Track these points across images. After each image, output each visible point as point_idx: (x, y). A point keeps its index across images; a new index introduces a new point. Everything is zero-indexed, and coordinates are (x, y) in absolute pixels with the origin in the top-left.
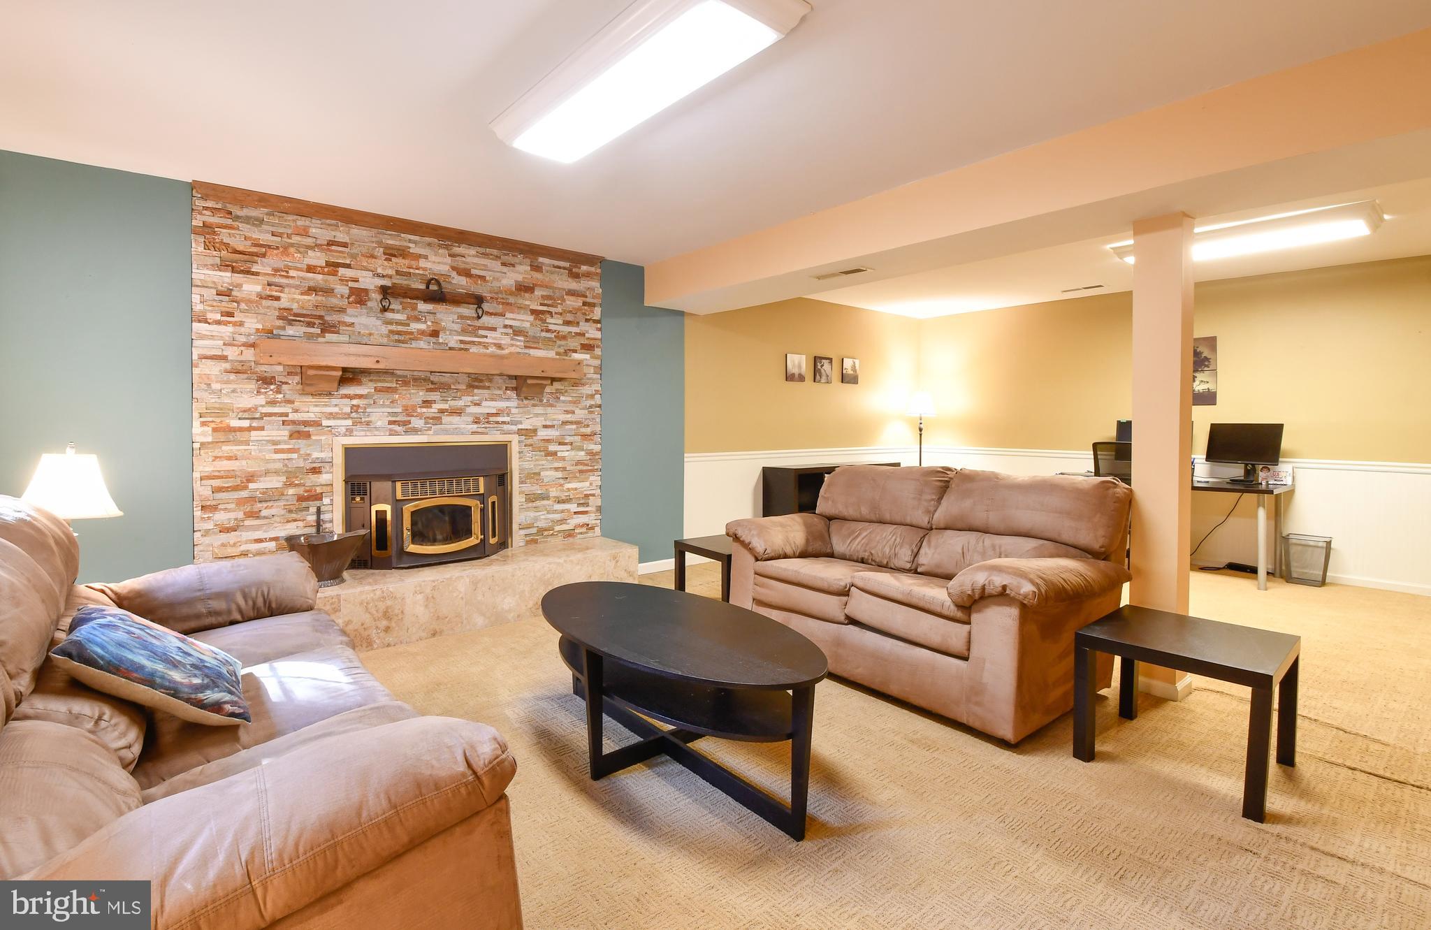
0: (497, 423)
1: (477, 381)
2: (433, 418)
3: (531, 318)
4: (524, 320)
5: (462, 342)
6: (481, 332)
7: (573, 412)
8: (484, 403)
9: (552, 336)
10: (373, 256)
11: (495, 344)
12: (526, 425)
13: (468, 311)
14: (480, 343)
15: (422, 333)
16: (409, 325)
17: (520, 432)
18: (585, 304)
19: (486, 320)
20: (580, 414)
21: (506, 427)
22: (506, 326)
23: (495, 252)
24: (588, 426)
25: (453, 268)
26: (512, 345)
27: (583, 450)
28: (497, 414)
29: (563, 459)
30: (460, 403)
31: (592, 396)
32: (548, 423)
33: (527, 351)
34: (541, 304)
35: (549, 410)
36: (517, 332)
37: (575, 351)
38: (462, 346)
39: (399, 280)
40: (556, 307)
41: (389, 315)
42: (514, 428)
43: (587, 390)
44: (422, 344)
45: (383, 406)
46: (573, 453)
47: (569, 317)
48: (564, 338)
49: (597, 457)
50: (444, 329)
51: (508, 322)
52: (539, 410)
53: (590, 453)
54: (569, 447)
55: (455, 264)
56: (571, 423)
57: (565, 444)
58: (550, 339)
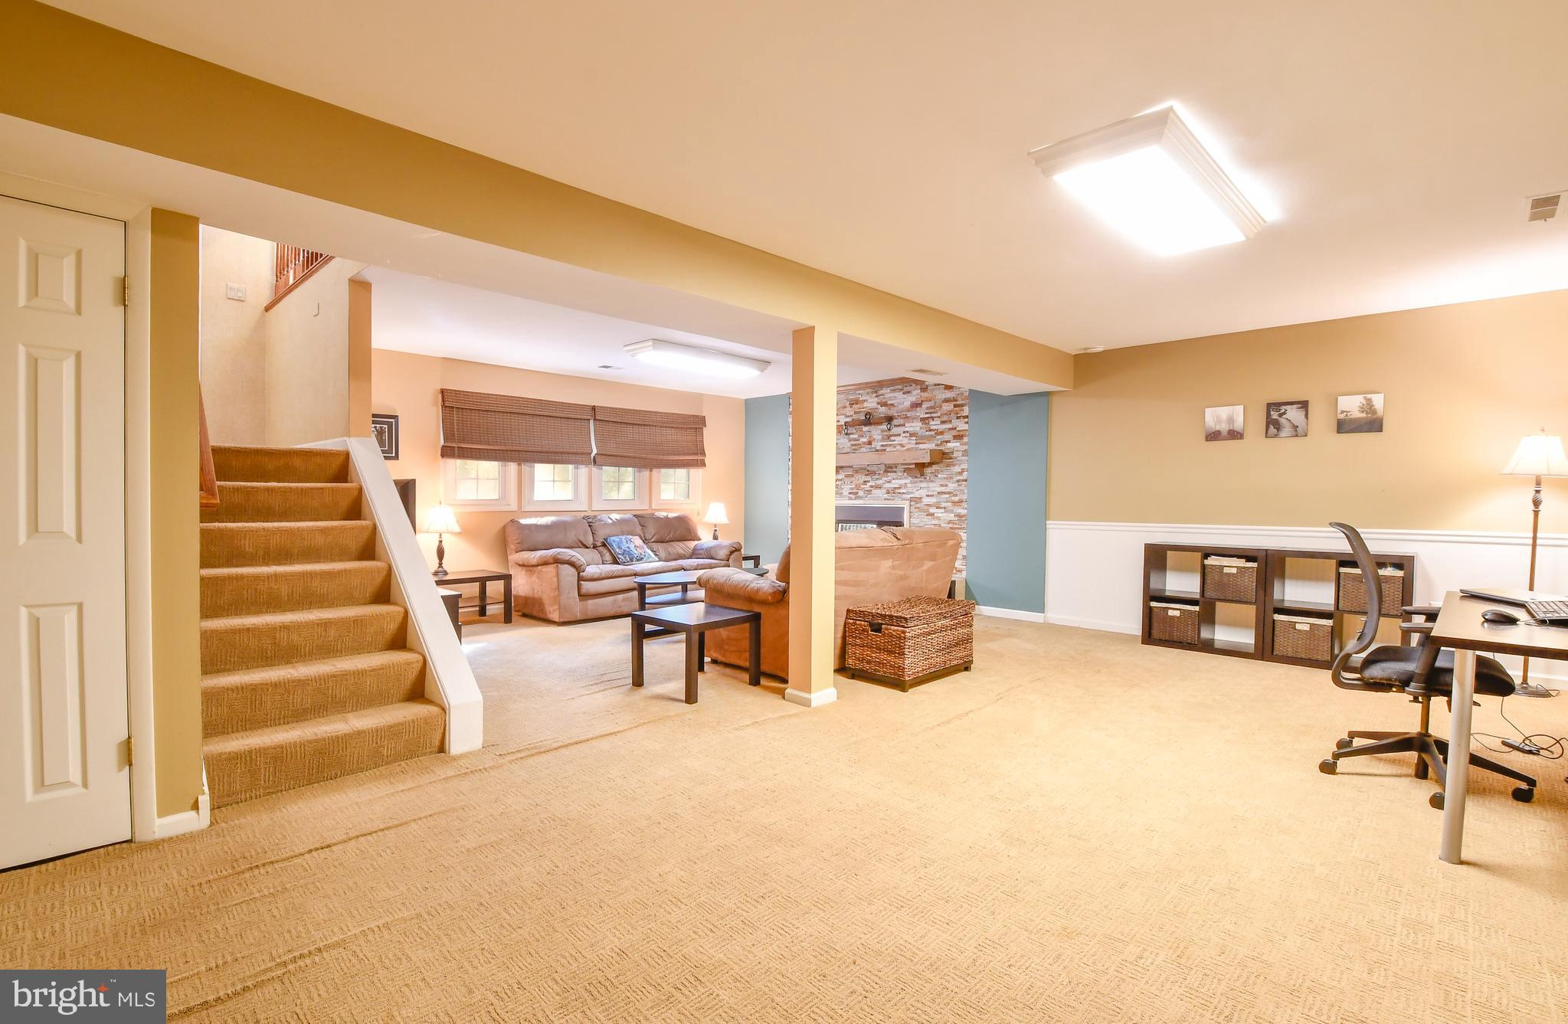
0: (900, 493)
1: (889, 468)
2: (868, 491)
3: (920, 424)
4: (915, 426)
5: (882, 446)
6: (892, 438)
7: (947, 486)
8: (893, 481)
9: (933, 433)
10: (845, 407)
11: (900, 444)
12: (917, 495)
13: (884, 427)
14: (891, 445)
15: (864, 443)
16: (859, 440)
17: (911, 500)
18: (955, 406)
19: (895, 430)
20: (952, 486)
21: (904, 496)
22: (904, 432)
23: (899, 387)
24: (956, 495)
25: (878, 403)
26: (909, 443)
27: (953, 513)
28: (899, 488)
29: (939, 518)
30: (879, 482)
31: (961, 473)
32: (930, 493)
33: (917, 446)
34: (926, 413)
35: (931, 484)
36: (912, 435)
37: (949, 442)
38: (883, 448)
39: (855, 417)
40: (937, 413)
41: (852, 436)
42: (909, 496)
43: (957, 469)
44: (864, 450)
45: (848, 484)
46: (946, 514)
47: (945, 418)
48: (942, 433)
49: (963, 519)
50: (874, 439)
51: (906, 429)
52: (924, 485)
53: (959, 516)
54: (943, 510)
55: (879, 401)
56: (945, 493)
57: (941, 508)
58: (932, 436)
